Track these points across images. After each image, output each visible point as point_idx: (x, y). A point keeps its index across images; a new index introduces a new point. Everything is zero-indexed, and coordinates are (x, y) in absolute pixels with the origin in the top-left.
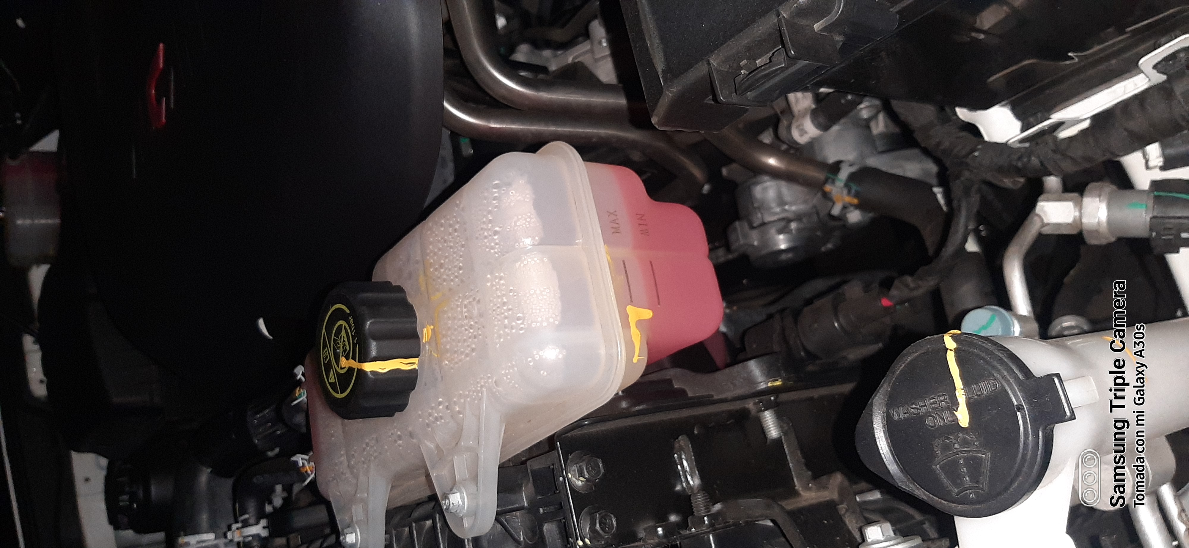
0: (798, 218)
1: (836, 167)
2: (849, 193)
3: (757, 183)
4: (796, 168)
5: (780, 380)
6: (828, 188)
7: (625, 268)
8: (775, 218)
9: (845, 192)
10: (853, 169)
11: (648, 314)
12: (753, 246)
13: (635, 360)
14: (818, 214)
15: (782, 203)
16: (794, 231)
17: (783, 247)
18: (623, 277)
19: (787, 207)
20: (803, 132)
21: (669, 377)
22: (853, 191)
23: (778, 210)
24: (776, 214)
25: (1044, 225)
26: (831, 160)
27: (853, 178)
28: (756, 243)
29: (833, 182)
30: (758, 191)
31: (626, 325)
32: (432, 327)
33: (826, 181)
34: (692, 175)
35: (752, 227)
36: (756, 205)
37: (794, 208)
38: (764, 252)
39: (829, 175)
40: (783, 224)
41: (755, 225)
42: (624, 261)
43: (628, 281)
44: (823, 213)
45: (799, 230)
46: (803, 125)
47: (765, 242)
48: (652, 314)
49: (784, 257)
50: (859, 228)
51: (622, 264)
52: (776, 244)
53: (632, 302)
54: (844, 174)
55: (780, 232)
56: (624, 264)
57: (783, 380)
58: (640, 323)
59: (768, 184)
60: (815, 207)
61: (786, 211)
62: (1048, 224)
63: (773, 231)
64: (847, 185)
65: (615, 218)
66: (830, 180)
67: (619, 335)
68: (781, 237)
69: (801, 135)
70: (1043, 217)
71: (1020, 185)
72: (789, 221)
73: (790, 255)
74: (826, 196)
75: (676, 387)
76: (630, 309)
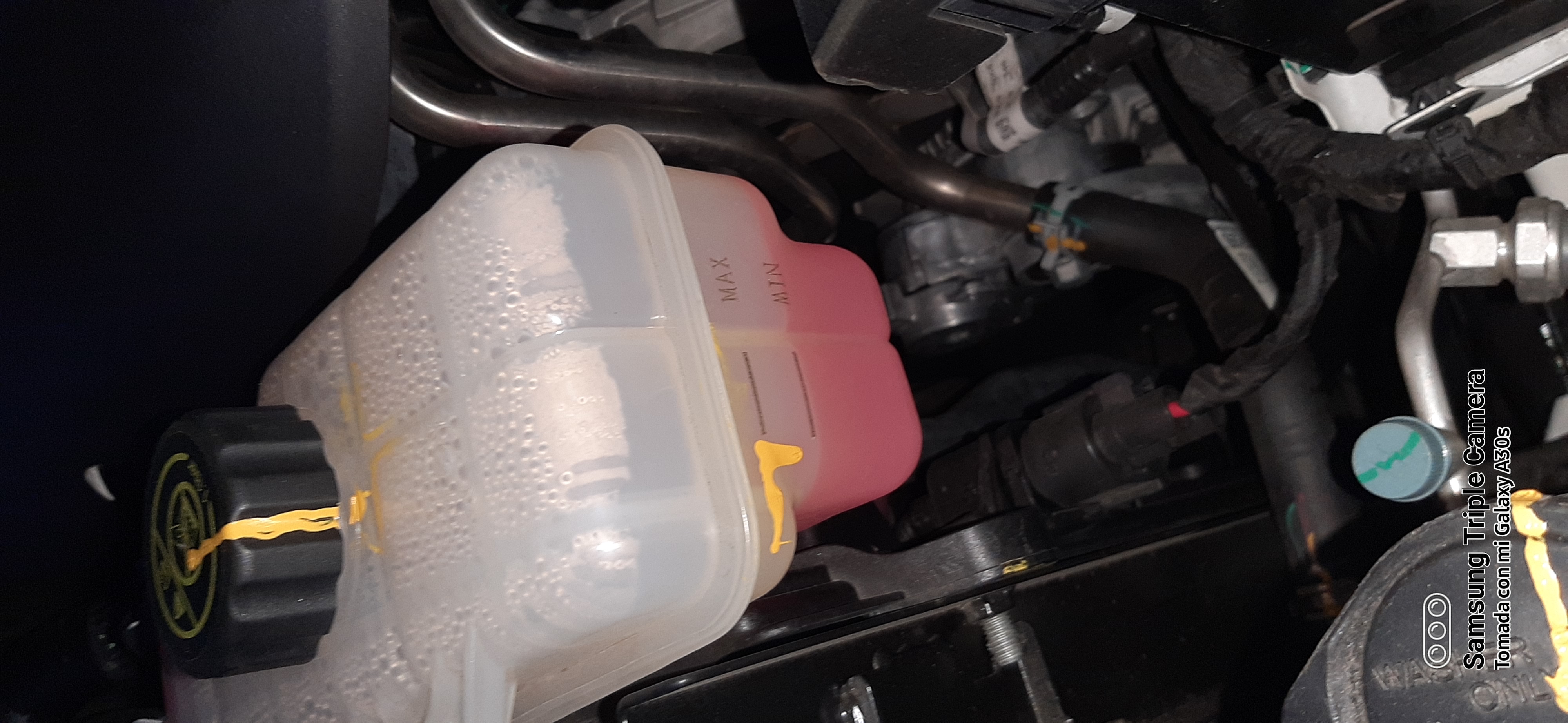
0: (978, 276)
1: (1047, 193)
2: (1071, 234)
3: (912, 225)
4: (980, 197)
5: (1024, 562)
6: (1036, 226)
7: (749, 366)
8: (941, 278)
9: (1064, 232)
10: (1076, 195)
11: (792, 455)
12: (909, 322)
13: (774, 548)
14: (1010, 271)
15: (953, 252)
16: (972, 298)
17: (953, 322)
18: (746, 385)
19: (962, 260)
20: (1008, 131)
21: (822, 563)
22: (1078, 230)
23: (947, 264)
24: (945, 270)
25: (1447, 271)
26: (1036, 182)
27: (1075, 208)
28: (914, 318)
29: (1044, 217)
30: (916, 235)
31: (756, 480)
32: (367, 494)
33: (1032, 217)
34: (815, 210)
35: (907, 294)
36: (915, 257)
37: (972, 261)
38: (926, 331)
39: (1039, 206)
40: (955, 286)
41: (912, 288)
42: (745, 354)
43: (755, 394)
44: (1019, 269)
45: (979, 295)
46: (1007, 119)
47: (928, 314)
48: (801, 454)
49: (954, 338)
50: (1073, 290)
51: (743, 360)
52: (945, 320)
53: (764, 433)
54: (1061, 203)
55: (951, 299)
56: (747, 359)
57: (1031, 562)
58: (783, 474)
59: (932, 225)
60: (1005, 259)
61: (962, 265)
62: (1453, 270)
63: (940, 297)
64: (1067, 220)
65: (726, 271)
66: (1039, 214)
67: (746, 501)
68: (951, 306)
69: (1005, 138)
70: (1445, 256)
71: (1400, 204)
72: (965, 281)
73: (964, 335)
74: (1031, 239)
75: (835, 580)
76: (761, 447)
